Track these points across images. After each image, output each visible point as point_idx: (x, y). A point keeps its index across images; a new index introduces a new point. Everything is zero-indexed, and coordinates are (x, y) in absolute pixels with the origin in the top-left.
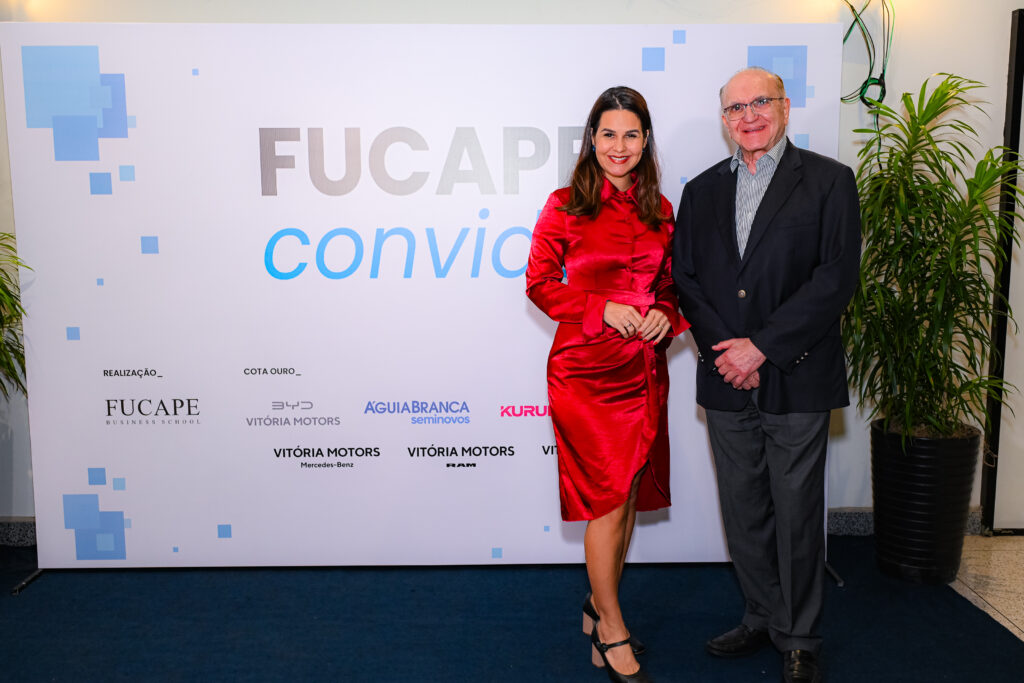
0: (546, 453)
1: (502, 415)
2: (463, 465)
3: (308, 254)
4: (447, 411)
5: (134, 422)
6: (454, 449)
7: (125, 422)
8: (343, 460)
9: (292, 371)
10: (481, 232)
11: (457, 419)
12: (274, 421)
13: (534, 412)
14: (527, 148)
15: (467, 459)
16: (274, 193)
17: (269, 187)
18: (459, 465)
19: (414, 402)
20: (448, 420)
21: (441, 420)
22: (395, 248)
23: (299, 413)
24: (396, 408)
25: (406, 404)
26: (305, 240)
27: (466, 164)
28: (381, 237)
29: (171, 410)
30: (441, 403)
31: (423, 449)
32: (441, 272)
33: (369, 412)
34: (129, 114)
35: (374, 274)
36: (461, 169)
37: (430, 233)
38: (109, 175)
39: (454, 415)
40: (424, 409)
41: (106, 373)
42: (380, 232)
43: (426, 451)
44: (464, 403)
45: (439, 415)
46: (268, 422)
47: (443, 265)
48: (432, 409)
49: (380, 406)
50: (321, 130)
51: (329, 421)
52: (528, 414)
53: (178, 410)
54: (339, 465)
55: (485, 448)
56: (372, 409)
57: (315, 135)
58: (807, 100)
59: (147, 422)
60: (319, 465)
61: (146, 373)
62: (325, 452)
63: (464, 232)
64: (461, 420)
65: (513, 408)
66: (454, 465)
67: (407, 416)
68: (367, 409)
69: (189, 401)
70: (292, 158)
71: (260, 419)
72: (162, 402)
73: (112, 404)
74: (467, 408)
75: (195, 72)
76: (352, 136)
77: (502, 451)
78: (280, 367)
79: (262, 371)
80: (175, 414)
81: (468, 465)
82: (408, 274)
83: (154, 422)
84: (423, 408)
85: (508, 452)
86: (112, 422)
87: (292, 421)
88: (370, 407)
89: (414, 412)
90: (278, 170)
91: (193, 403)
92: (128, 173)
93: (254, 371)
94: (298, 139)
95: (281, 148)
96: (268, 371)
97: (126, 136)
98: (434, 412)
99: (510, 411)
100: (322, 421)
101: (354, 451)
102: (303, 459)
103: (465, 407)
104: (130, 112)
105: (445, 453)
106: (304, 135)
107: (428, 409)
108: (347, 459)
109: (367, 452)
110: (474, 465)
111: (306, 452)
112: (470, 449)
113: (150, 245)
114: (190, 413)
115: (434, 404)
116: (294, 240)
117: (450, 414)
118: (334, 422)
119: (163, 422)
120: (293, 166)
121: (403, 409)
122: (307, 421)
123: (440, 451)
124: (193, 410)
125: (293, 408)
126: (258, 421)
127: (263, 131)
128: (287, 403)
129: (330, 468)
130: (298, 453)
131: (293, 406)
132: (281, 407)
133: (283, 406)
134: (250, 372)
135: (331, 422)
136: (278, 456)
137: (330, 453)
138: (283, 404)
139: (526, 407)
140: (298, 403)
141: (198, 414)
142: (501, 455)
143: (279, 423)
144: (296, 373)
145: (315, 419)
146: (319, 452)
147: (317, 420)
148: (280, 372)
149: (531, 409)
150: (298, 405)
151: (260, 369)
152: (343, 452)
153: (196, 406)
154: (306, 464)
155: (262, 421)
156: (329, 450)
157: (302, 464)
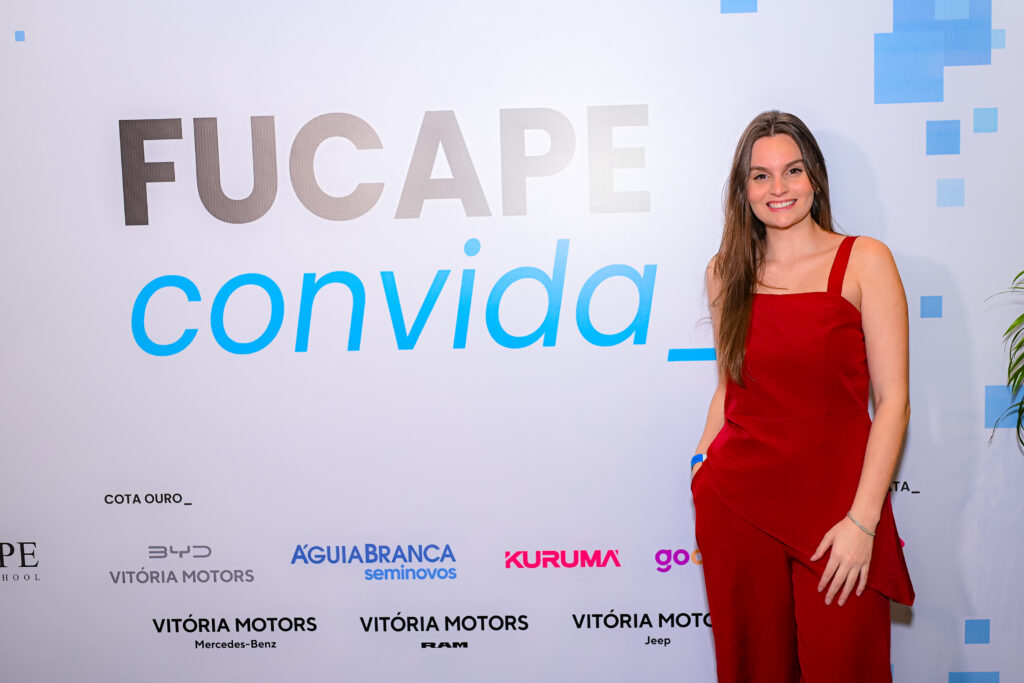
0: (579, 626)
1: (508, 566)
2: (448, 645)
3: (199, 315)
4: (420, 560)
6: (432, 619)
8: (260, 637)
9: (177, 498)
10: (468, 277)
11: (437, 572)
12: (153, 577)
13: (559, 562)
14: (538, 142)
15: (454, 635)
16: (144, 221)
17: (136, 212)
18: (441, 645)
19: (367, 546)
20: (422, 574)
21: (411, 573)
22: (334, 302)
23: (190, 564)
24: (341, 556)
25: (355, 549)
26: (193, 294)
27: (441, 169)
28: (311, 286)
30: (411, 548)
31: (385, 619)
32: (406, 341)
33: (300, 561)
35: (302, 344)
36: (432, 178)
37: (388, 279)
39: (432, 566)
40: (384, 557)
42: (309, 278)
43: (388, 622)
44: (447, 547)
45: (408, 566)
46: (143, 577)
47: (408, 331)
48: (396, 556)
49: (316, 552)
51: (237, 575)
52: (549, 564)
53: (5, 559)
54: (254, 644)
55: (482, 618)
56: (303, 557)
57: (206, 130)
58: (993, 51)
60: (224, 645)
62: (232, 625)
63: (441, 278)
64: (442, 574)
65: (525, 554)
66: (433, 645)
67: (358, 568)
68: (296, 557)
69: (22, 545)
71: (131, 573)
74: (451, 555)
75: (20, 36)
76: (262, 130)
77: (508, 622)
78: (159, 492)
79: (132, 499)
80: (2, 565)
81: (455, 645)
82: (354, 344)
84: (382, 555)
85: (518, 624)
87: (179, 577)
88: (299, 555)
89: (368, 561)
90: (150, 186)
91: (28, 549)
93: (119, 499)
94: (178, 135)
95: (155, 151)
96: (142, 499)
98: (400, 561)
99: (520, 559)
101: (276, 623)
102: (199, 636)
103: (448, 553)
105: (419, 626)
106: (188, 129)
107: (390, 557)
108: (266, 636)
109: (297, 624)
110: (465, 645)
111: (202, 625)
112: (458, 619)
115: (399, 548)
116: (176, 293)
117: (425, 564)
118: (245, 577)
121: (352, 557)
122: (203, 576)
123: (410, 623)
124: (29, 560)
125: (181, 556)
126: (127, 576)
127: (125, 125)
128: (171, 547)
129: (240, 649)
130: (190, 625)
131: (181, 553)
132: (163, 555)
133: (165, 552)
134: (113, 499)
135: (241, 577)
136: (159, 630)
137: (240, 626)
138: (166, 549)
139: (545, 553)
140: (189, 547)
141: (36, 566)
142: (507, 628)
143: (160, 579)
144: (183, 502)
145: (215, 572)
146: (223, 625)
147: (218, 575)
148: (159, 500)
149: (553, 556)
150: (188, 551)
151: (128, 496)
152: (259, 625)
153: (33, 554)
154: (202, 642)
155: (134, 576)
156: (238, 621)
157: (197, 642)
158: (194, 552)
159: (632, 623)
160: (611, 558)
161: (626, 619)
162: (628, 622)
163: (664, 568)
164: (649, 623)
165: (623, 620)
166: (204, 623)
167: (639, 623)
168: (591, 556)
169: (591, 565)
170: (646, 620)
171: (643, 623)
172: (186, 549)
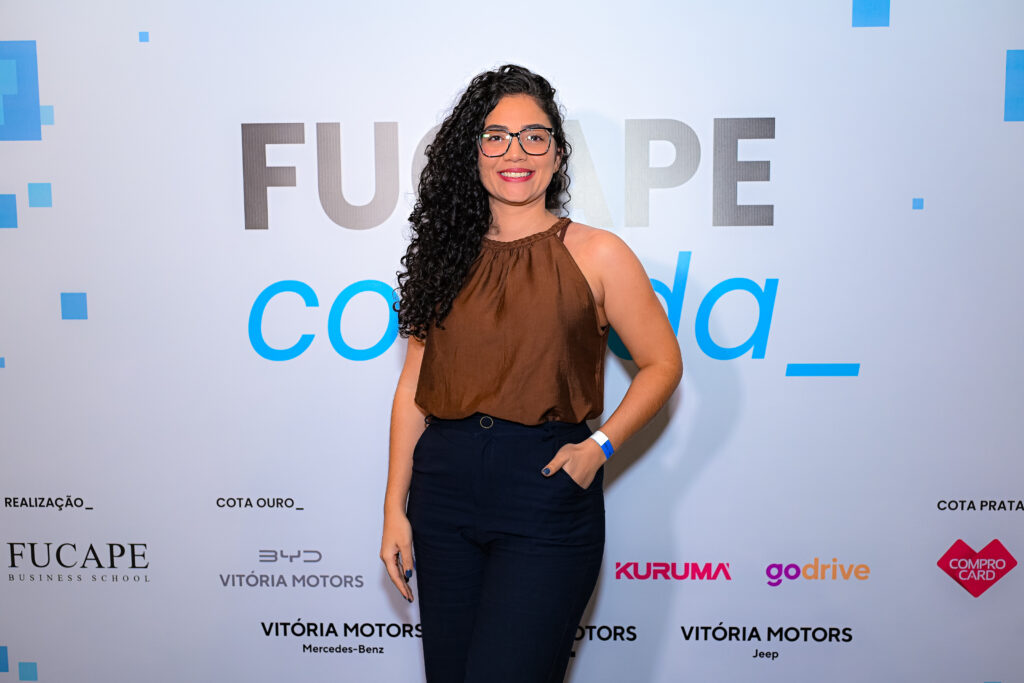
0: (687, 638)
1: (618, 577)
3: (316, 321)
5: (50, 578)
7: (37, 578)
8: (368, 642)
9: (289, 503)
12: (263, 580)
13: (669, 574)
14: (663, 153)
16: (264, 226)
17: (255, 216)
23: (300, 568)
26: (311, 299)
29: (105, 560)
34: (43, 102)
38: (12, 198)
41: (8, 502)
46: (252, 581)
50: (336, 126)
51: (346, 581)
52: (660, 575)
53: (115, 559)
54: (362, 649)
55: (590, 628)
57: (328, 135)
59: (70, 578)
60: (332, 650)
61: (69, 503)
62: (340, 629)
65: (636, 565)
69: (133, 546)
70: (292, 170)
71: (241, 576)
72: (91, 548)
73: (18, 549)
75: (144, 37)
76: (385, 136)
77: (617, 633)
78: (271, 496)
79: (243, 502)
80: (112, 566)
83: (80, 578)
85: (626, 635)
86: (16, 577)
87: (289, 581)
90: (270, 189)
91: (138, 550)
92: (41, 195)
93: (231, 503)
94: (301, 140)
95: (276, 155)
96: (254, 503)
97: (38, 137)
99: (631, 570)
100: (336, 581)
101: (384, 629)
102: (306, 640)
104: (44, 100)
106: (311, 134)
108: (374, 641)
109: (405, 630)
110: (573, 655)
111: (311, 629)
113: (74, 306)
114: (134, 566)
116: (294, 299)
118: (354, 583)
119: (94, 578)
120: (293, 183)
122: (313, 581)
124: (139, 561)
125: (291, 561)
126: (237, 579)
127: (247, 129)
128: (282, 552)
129: (348, 654)
130: (298, 629)
131: (291, 558)
132: (273, 559)
133: (275, 556)
134: (225, 503)
135: (350, 582)
136: (268, 633)
137: (348, 631)
138: (276, 553)
139: (655, 565)
140: (299, 552)
141: (146, 567)
142: (615, 639)
143: (270, 582)
144: (295, 506)
145: (324, 577)
146: (331, 630)
147: (328, 580)
148: (271, 504)
149: (663, 568)
150: (299, 556)
151: (240, 500)
152: (367, 630)
153: (143, 556)
154: (310, 646)
155: (244, 579)
156: (346, 626)
157: (304, 646)
158: (304, 556)
159: (740, 636)
160: (721, 572)
161: (734, 631)
162: (736, 635)
163: (775, 582)
164: (758, 636)
165: (732, 633)
166: (312, 627)
167: (747, 637)
168: (701, 569)
169: (701, 577)
170: (754, 634)
171: (751, 636)
172: (297, 554)
